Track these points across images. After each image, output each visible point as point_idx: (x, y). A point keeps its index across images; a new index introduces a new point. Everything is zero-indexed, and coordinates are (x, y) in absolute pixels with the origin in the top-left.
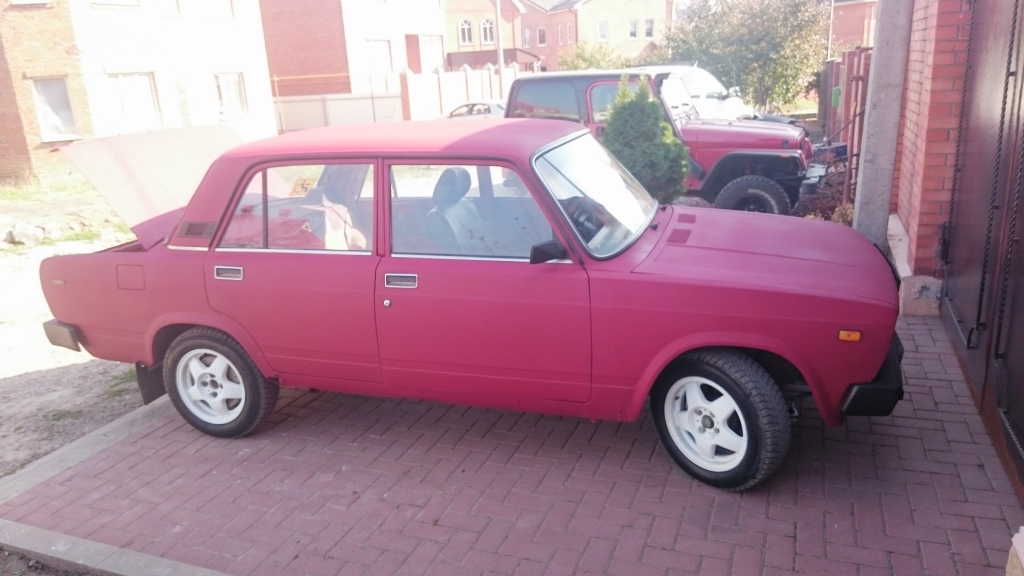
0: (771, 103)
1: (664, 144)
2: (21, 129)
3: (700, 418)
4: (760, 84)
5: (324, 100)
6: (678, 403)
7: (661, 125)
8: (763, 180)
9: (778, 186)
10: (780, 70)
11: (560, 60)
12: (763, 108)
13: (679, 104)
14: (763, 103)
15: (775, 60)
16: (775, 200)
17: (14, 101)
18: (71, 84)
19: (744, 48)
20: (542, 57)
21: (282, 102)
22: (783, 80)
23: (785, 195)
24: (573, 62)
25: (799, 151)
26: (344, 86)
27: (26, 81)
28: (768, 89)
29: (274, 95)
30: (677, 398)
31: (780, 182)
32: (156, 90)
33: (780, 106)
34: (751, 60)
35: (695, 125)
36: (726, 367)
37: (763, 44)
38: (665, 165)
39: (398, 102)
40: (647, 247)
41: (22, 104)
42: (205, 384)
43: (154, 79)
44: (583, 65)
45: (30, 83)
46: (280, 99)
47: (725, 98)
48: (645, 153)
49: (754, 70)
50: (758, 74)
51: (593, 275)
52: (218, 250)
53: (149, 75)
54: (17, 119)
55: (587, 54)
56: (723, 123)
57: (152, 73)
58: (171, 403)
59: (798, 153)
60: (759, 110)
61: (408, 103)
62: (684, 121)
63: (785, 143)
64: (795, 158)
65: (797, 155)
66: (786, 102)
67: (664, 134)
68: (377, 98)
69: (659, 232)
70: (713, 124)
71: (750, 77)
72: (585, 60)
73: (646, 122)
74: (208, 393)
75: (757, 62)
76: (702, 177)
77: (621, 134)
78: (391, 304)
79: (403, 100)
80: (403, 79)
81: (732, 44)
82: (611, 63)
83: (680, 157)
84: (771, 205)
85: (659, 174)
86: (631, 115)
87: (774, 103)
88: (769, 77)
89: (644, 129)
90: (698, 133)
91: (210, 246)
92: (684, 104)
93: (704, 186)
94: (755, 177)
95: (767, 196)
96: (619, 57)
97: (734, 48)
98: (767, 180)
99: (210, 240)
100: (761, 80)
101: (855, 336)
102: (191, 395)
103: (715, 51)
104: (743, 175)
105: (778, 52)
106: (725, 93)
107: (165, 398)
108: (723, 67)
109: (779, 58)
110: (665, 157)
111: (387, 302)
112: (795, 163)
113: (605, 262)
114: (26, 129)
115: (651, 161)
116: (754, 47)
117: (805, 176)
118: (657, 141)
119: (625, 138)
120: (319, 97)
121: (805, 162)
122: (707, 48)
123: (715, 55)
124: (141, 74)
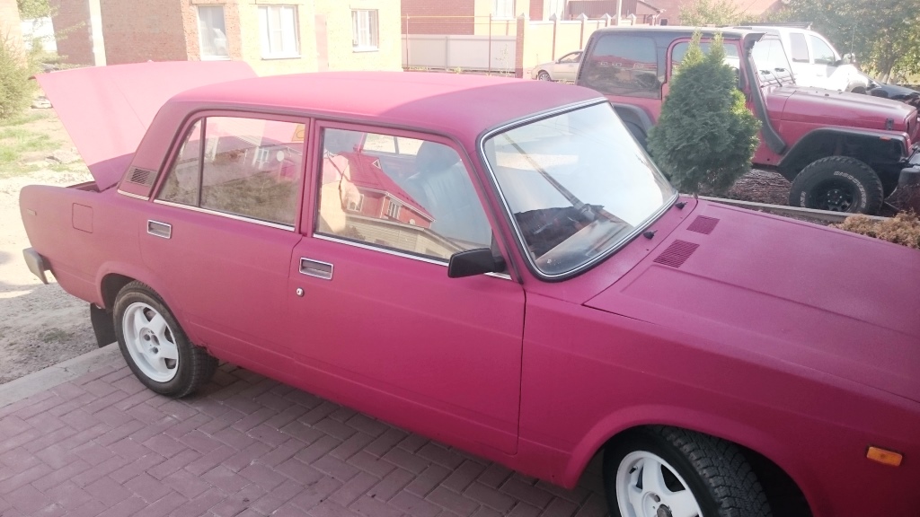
0: (896, 71)
1: (732, 115)
2: (185, 48)
3: (657, 505)
4: (886, 51)
5: (447, 40)
6: (634, 477)
7: (732, 93)
8: (854, 163)
9: (872, 171)
10: (913, 37)
11: (680, 13)
12: (885, 76)
13: (771, 68)
14: (887, 71)
15: (908, 26)
16: (864, 186)
17: (181, 24)
18: (227, 12)
19: (874, 12)
20: (662, 11)
21: (411, 39)
22: (914, 48)
23: (879, 182)
24: (693, 17)
25: (905, 134)
26: (469, 28)
27: (191, 7)
28: (894, 57)
29: (404, 32)
30: (633, 470)
31: (875, 167)
32: (298, 22)
33: (907, 76)
34: (879, 24)
35: (786, 93)
36: (694, 456)
37: (897, 8)
38: (729, 139)
39: (512, 46)
40: (623, 265)
41: (187, 27)
42: (148, 338)
43: (297, 11)
44: (704, 21)
45: (195, 9)
46: (409, 36)
47: (837, 64)
48: (706, 124)
49: (883, 35)
50: (887, 40)
51: (533, 300)
52: (156, 201)
53: (293, 8)
54: (182, 39)
55: (709, 10)
56: (819, 94)
57: (297, 6)
58: (119, 351)
59: (901, 136)
60: (881, 78)
61: (522, 48)
62: (773, 88)
63: (889, 123)
64: (897, 143)
65: (901, 139)
66: (914, 72)
67: (733, 104)
68: (494, 40)
69: (651, 245)
70: (806, 94)
71: (876, 42)
72: (706, 16)
73: (712, 89)
74: (149, 348)
75: (887, 27)
76: (782, 152)
77: (684, 99)
78: (303, 293)
79: (517, 44)
80: (520, 23)
81: (861, 7)
82: (732, 20)
83: (748, 131)
84: (860, 193)
85: (719, 149)
86: (697, 80)
87: (900, 72)
88: (898, 44)
89: (710, 96)
90: (786, 102)
91: (150, 196)
92: (777, 69)
93: (783, 162)
94: (845, 158)
95: (856, 181)
96: (741, 14)
97: (863, 11)
98: (859, 163)
99: (150, 189)
100: (890, 46)
101: (894, 459)
102: (136, 346)
103: (842, 14)
104: (832, 155)
105: (913, 18)
106: (838, 58)
107: (115, 345)
108: (847, 30)
109: (913, 25)
110: (730, 131)
111: (300, 291)
112: (898, 147)
113: (552, 284)
114: (188, 48)
115: (712, 133)
116: (887, 12)
117: (907, 161)
118: (724, 111)
119: (686, 105)
120: (443, 36)
121: (911, 147)
122: (833, 9)
123: (840, 17)
124: (287, 6)
